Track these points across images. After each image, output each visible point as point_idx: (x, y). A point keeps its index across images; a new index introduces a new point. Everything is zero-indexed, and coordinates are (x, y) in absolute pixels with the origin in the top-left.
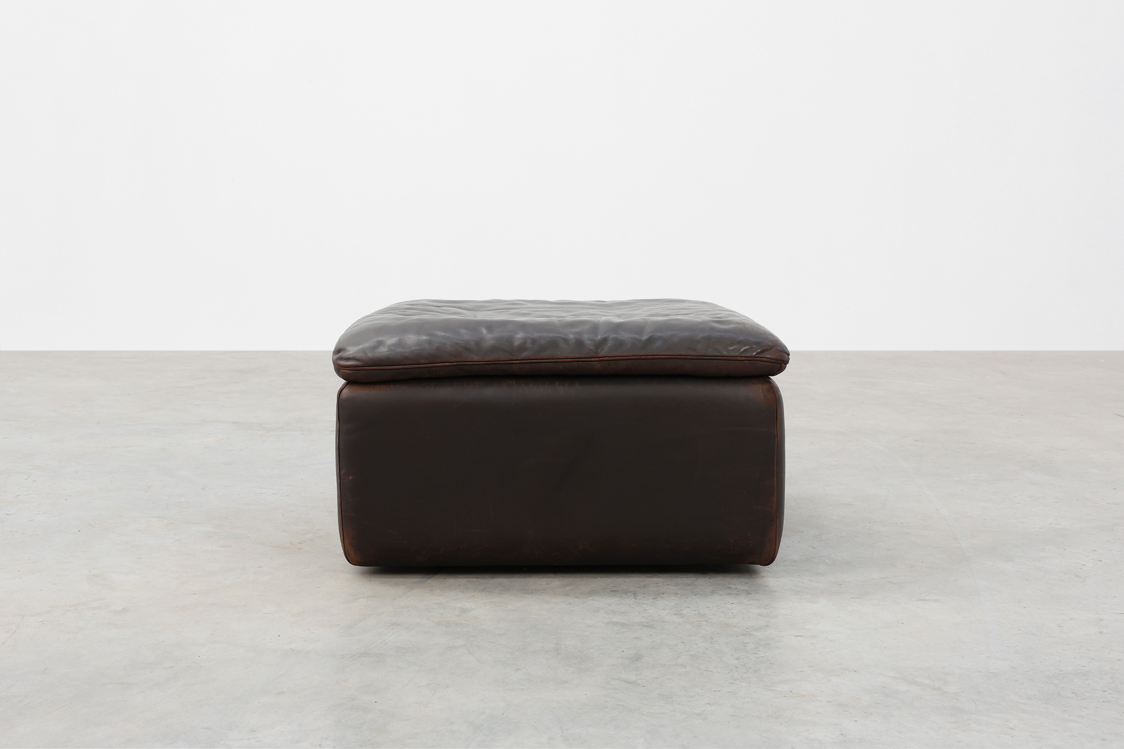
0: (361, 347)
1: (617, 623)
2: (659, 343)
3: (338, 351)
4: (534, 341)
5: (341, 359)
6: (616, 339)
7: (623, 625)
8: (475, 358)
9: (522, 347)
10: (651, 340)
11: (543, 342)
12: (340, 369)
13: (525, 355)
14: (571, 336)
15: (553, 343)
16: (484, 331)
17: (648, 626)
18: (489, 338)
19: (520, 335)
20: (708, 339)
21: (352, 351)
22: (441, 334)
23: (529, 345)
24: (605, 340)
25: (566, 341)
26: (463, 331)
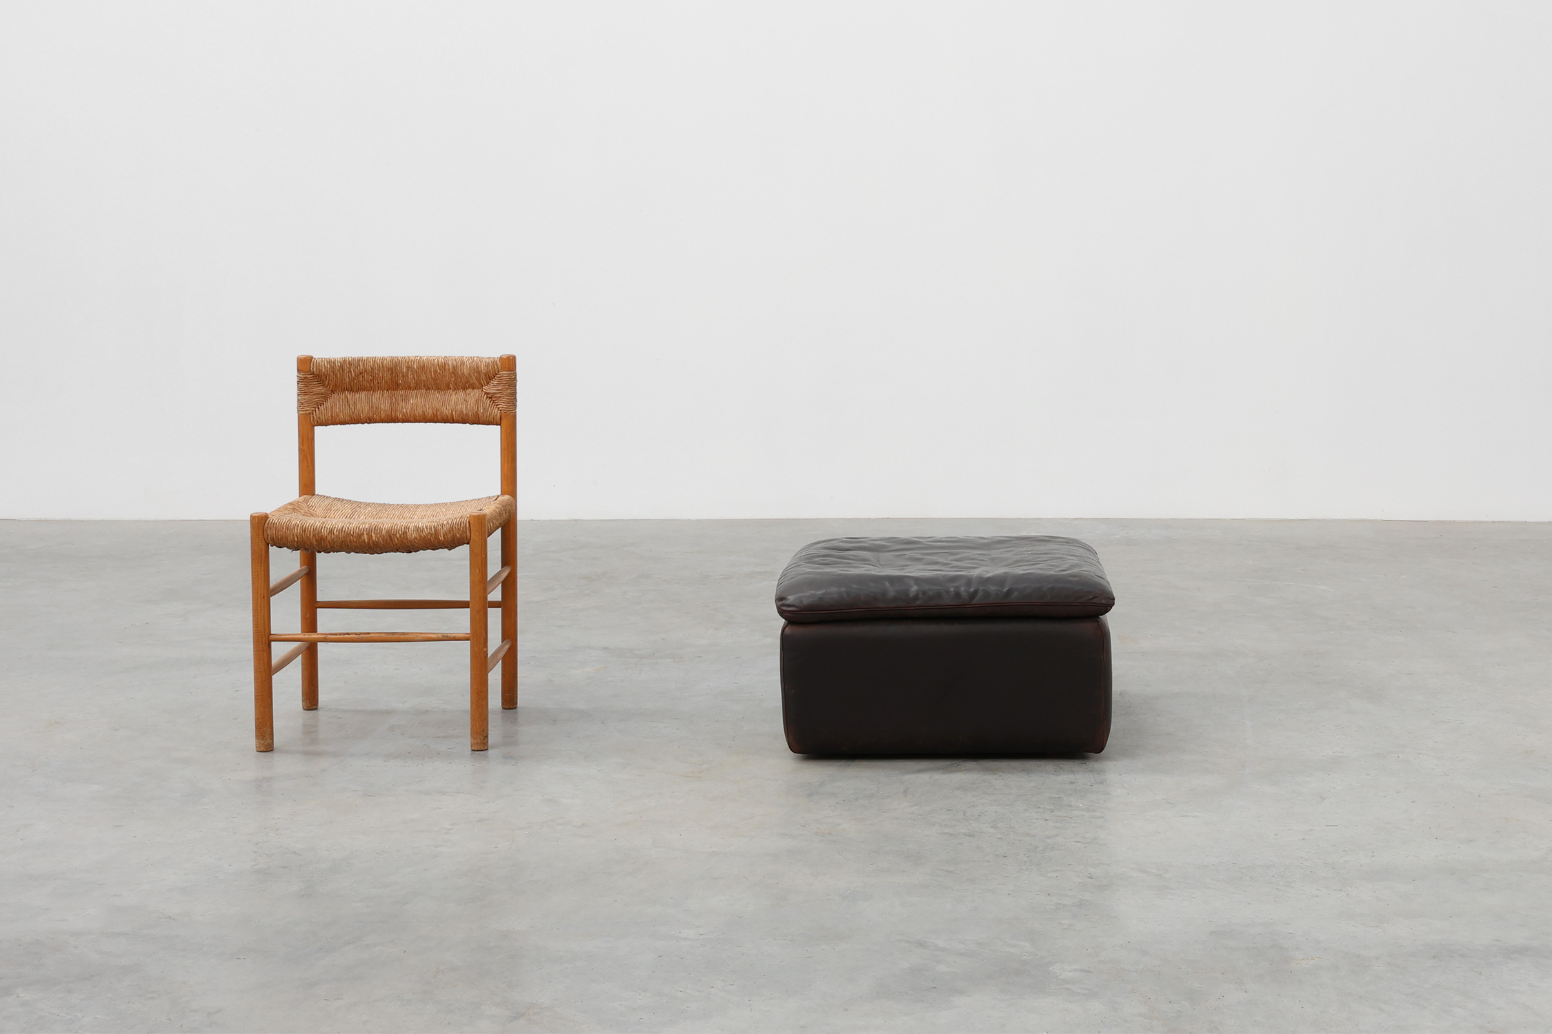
0: (798, 595)
1: (945, 834)
2: (1016, 593)
3: (780, 599)
4: (924, 593)
5: (784, 605)
6: (983, 590)
7: (951, 835)
8: (882, 605)
9: (916, 598)
10: (1009, 592)
11: (931, 593)
12: (782, 613)
13: (918, 603)
14: (952, 589)
15: (938, 595)
16: (887, 584)
17: (969, 836)
18: (892, 591)
19: (914, 588)
20: (1052, 589)
21: (791, 599)
22: (855, 586)
23: (921, 596)
24: (976, 592)
25: (948, 592)
26: (872, 584)
